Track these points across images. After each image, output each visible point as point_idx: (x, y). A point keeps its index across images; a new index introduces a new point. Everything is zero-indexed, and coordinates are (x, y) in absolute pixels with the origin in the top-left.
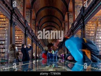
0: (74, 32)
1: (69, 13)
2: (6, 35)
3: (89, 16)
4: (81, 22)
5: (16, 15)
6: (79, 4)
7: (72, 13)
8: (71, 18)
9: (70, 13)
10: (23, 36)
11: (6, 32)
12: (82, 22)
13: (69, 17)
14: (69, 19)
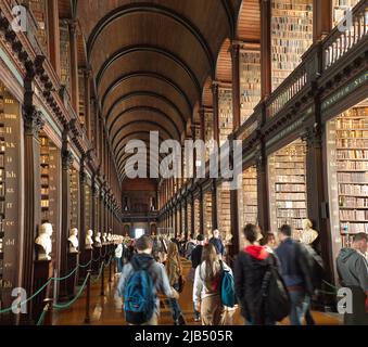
0: (268, 144)
1: (241, 44)
2: (8, 175)
3: (347, 90)
4: (307, 108)
5: (44, 79)
6: (290, 12)
7: (258, 46)
8: (248, 68)
9: (247, 45)
10: (55, 162)
11: (9, 160)
12: (310, 111)
13: (242, 64)
14: (241, 73)
